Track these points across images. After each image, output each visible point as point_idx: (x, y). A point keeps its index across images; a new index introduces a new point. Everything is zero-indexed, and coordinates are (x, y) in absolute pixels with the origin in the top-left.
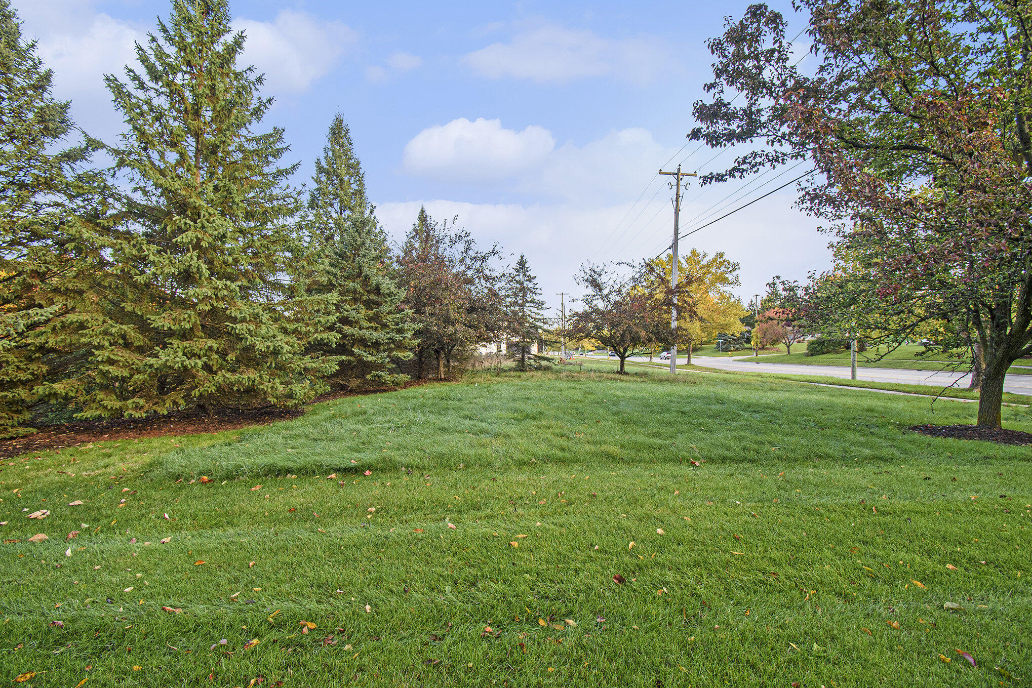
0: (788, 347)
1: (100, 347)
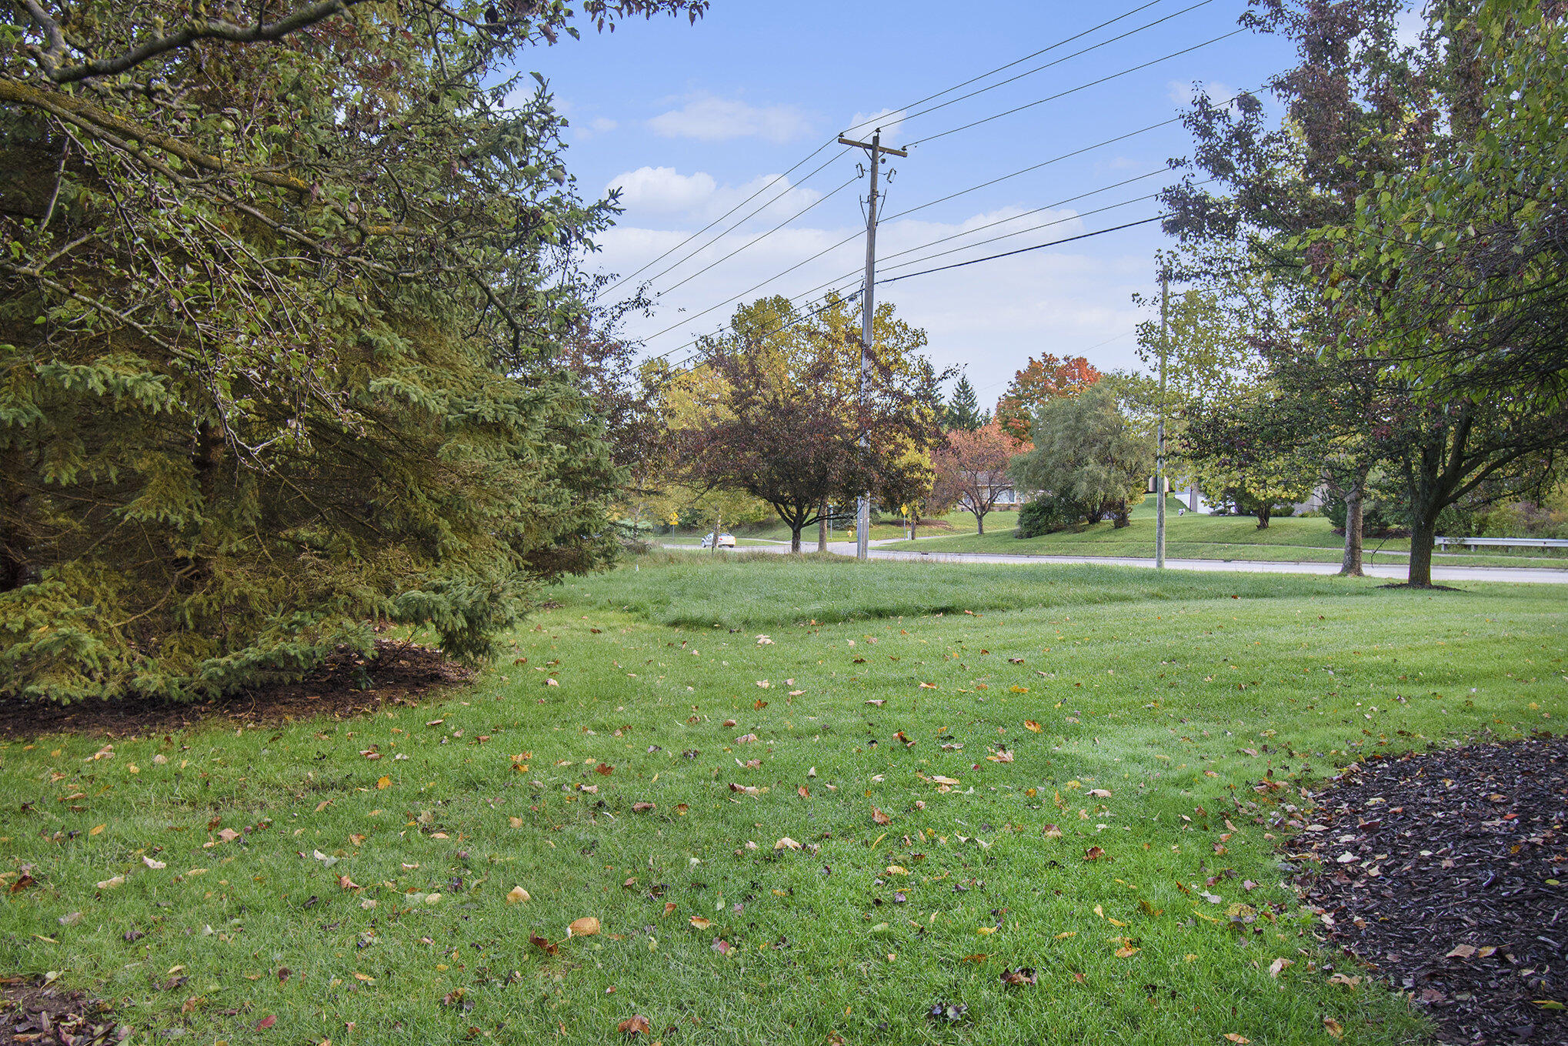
0: (980, 518)
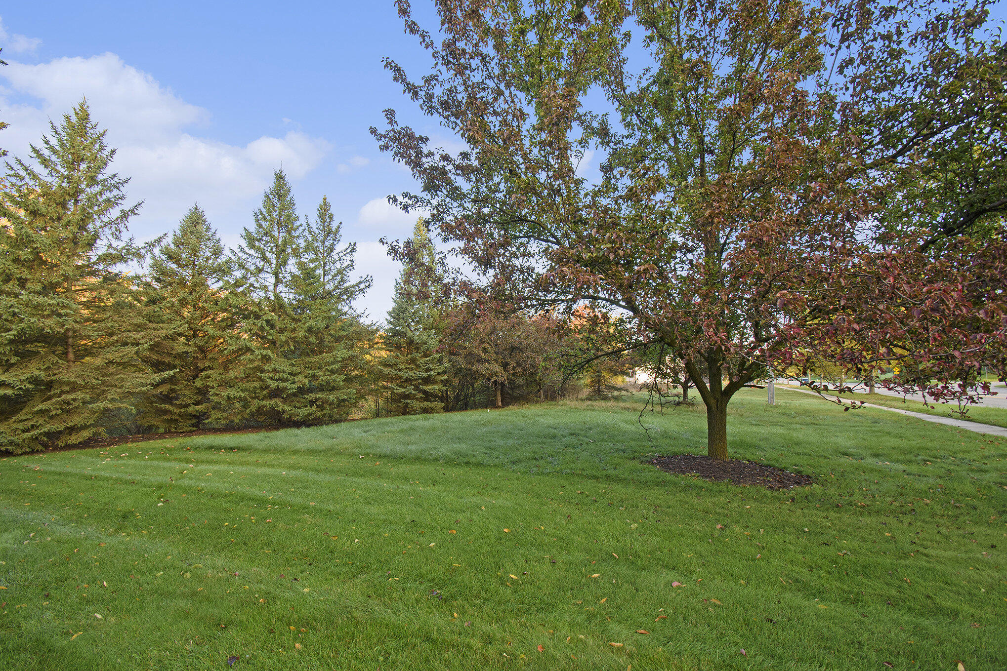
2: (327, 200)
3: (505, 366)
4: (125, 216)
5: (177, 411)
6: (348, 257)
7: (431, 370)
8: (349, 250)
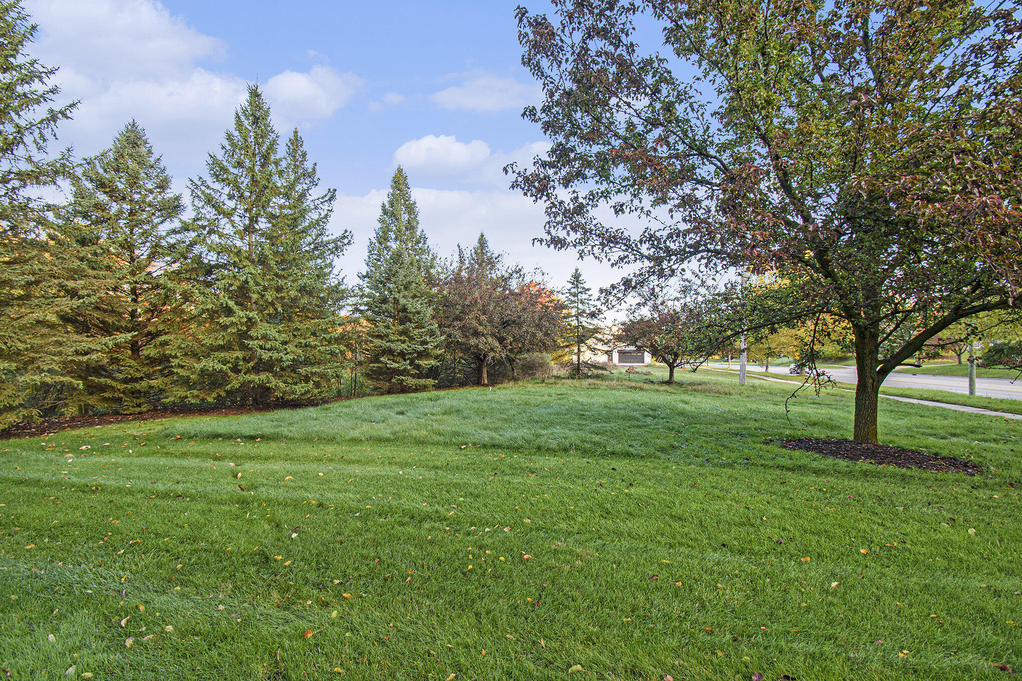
0: (959, 355)
1: (176, 357)
2: (299, 134)
3: (501, 340)
4: (53, 117)
5: (121, 387)
6: (326, 207)
7: (427, 343)
8: (327, 198)
